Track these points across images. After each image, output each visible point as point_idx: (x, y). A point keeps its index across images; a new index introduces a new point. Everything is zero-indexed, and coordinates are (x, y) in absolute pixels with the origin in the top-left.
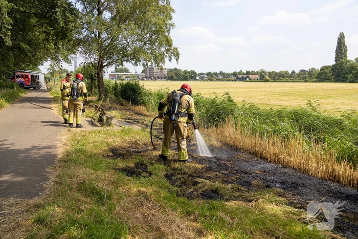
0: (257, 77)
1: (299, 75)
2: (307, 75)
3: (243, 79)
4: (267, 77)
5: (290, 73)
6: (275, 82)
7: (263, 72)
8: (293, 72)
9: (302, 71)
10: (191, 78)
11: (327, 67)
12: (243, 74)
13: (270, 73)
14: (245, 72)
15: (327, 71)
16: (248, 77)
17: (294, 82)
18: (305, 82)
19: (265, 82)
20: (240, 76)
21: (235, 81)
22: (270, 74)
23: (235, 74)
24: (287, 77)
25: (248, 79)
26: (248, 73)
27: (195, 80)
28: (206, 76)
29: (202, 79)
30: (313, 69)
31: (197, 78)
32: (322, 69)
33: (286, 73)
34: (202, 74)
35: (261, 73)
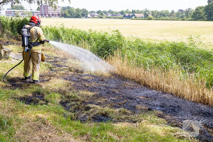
0: (142, 15)
1: (178, 14)
2: (184, 14)
3: (129, 17)
4: (150, 16)
5: (170, 12)
6: (157, 20)
7: (147, 11)
8: (173, 12)
9: (180, 10)
10: (83, 15)
11: (201, 8)
12: (130, 13)
13: (153, 12)
14: (131, 11)
15: (201, 11)
16: (134, 15)
17: (173, 20)
18: (183, 20)
19: (149, 19)
20: (127, 15)
21: (122, 18)
22: (153, 13)
23: (122, 13)
24: (168, 16)
25: (133, 17)
26: (134, 12)
27: (87, 17)
28: (97, 14)
29: (93, 17)
30: (189, 9)
31: (89, 16)
32: (197, 9)
33: (167, 12)
34: (93, 12)
35: (145, 12)
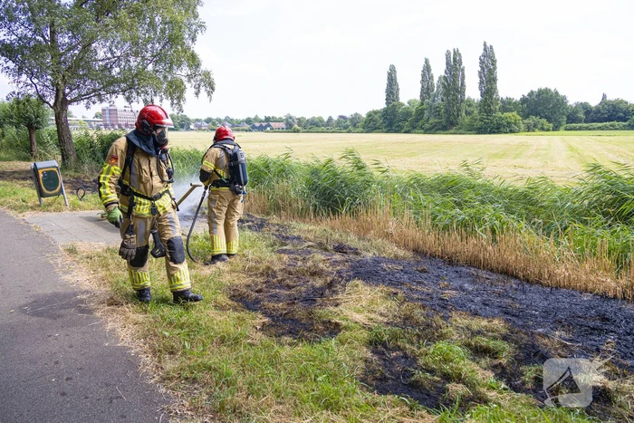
0: (282, 125)
1: (338, 123)
2: (348, 123)
3: (261, 129)
4: (296, 126)
5: (326, 120)
6: (308, 132)
7: (290, 118)
8: (330, 119)
9: (340, 117)
10: (182, 126)
11: (376, 112)
12: (261, 121)
13: (299, 119)
14: (263, 118)
15: (376, 117)
16: (270, 126)
17: (333, 132)
18: (349, 132)
19: (295, 132)
20: (257, 124)
21: (250, 131)
22: (300, 121)
23: (248, 121)
24: (323, 125)
25: (268, 129)
26: (267, 119)
27: (188, 129)
28: (206, 124)
29: (199, 128)
30: (356, 114)
31: (192, 127)
32: (369, 115)
33: (321, 120)
34: (198, 120)
35: (287, 120)
